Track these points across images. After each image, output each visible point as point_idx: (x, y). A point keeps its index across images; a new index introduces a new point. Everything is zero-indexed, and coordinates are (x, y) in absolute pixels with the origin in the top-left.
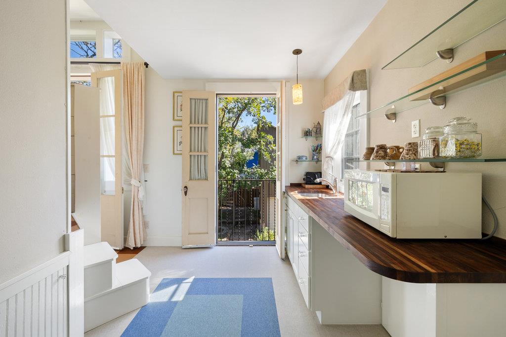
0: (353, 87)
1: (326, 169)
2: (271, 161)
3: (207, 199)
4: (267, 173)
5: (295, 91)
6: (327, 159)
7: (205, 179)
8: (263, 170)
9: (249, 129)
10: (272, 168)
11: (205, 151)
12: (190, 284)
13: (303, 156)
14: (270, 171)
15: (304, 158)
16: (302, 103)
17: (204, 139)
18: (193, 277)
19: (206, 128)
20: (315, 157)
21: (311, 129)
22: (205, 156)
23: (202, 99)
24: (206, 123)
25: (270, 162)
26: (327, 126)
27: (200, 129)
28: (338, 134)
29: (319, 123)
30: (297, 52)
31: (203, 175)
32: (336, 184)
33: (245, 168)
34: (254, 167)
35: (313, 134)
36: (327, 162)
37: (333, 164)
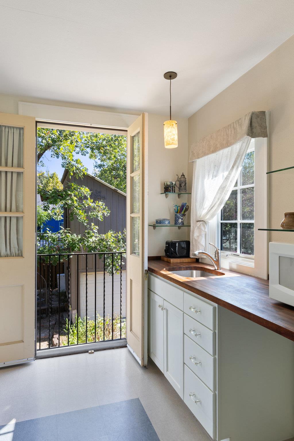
0: (252, 132)
1: (198, 236)
2: (87, 223)
3: (22, 286)
4: (81, 240)
5: (169, 130)
6: (199, 224)
7: (18, 256)
8: (76, 236)
9: (44, 177)
10: (89, 233)
11: (17, 210)
12: (11, 435)
13: (164, 220)
14: (86, 237)
15: (167, 222)
16: (176, 146)
17: (17, 191)
18: (13, 422)
19: (19, 174)
20: (180, 221)
21: (174, 183)
22: (17, 218)
23: (14, 128)
24: (19, 165)
25: (85, 224)
26: (200, 180)
27: (9, 175)
28: (223, 191)
29: (183, 175)
30: (170, 75)
31: (15, 250)
32: (218, 258)
33: (49, 234)
34: (61, 231)
35: (177, 189)
36: (199, 228)
37: (206, 230)
